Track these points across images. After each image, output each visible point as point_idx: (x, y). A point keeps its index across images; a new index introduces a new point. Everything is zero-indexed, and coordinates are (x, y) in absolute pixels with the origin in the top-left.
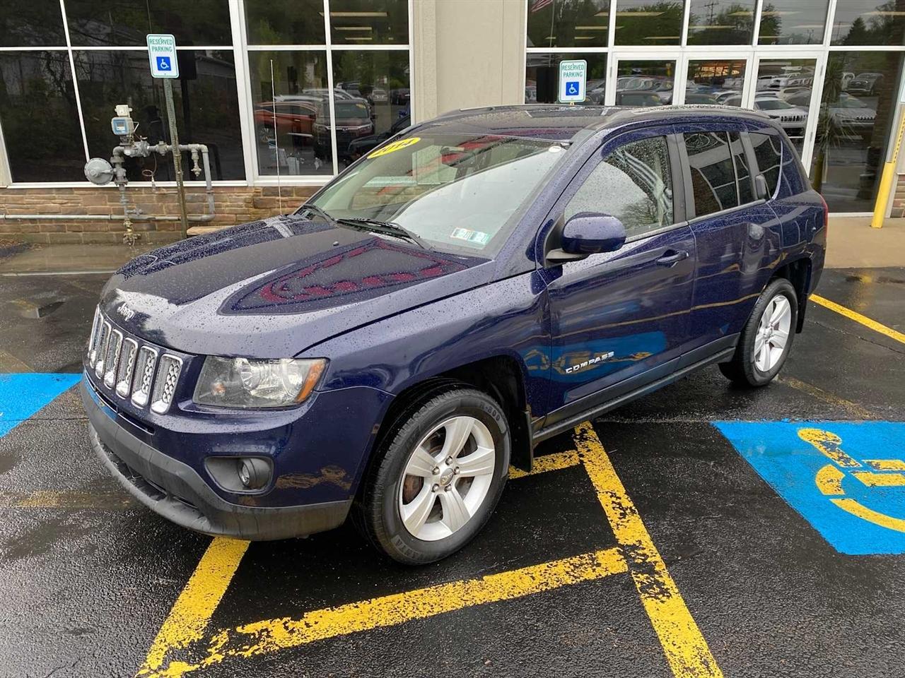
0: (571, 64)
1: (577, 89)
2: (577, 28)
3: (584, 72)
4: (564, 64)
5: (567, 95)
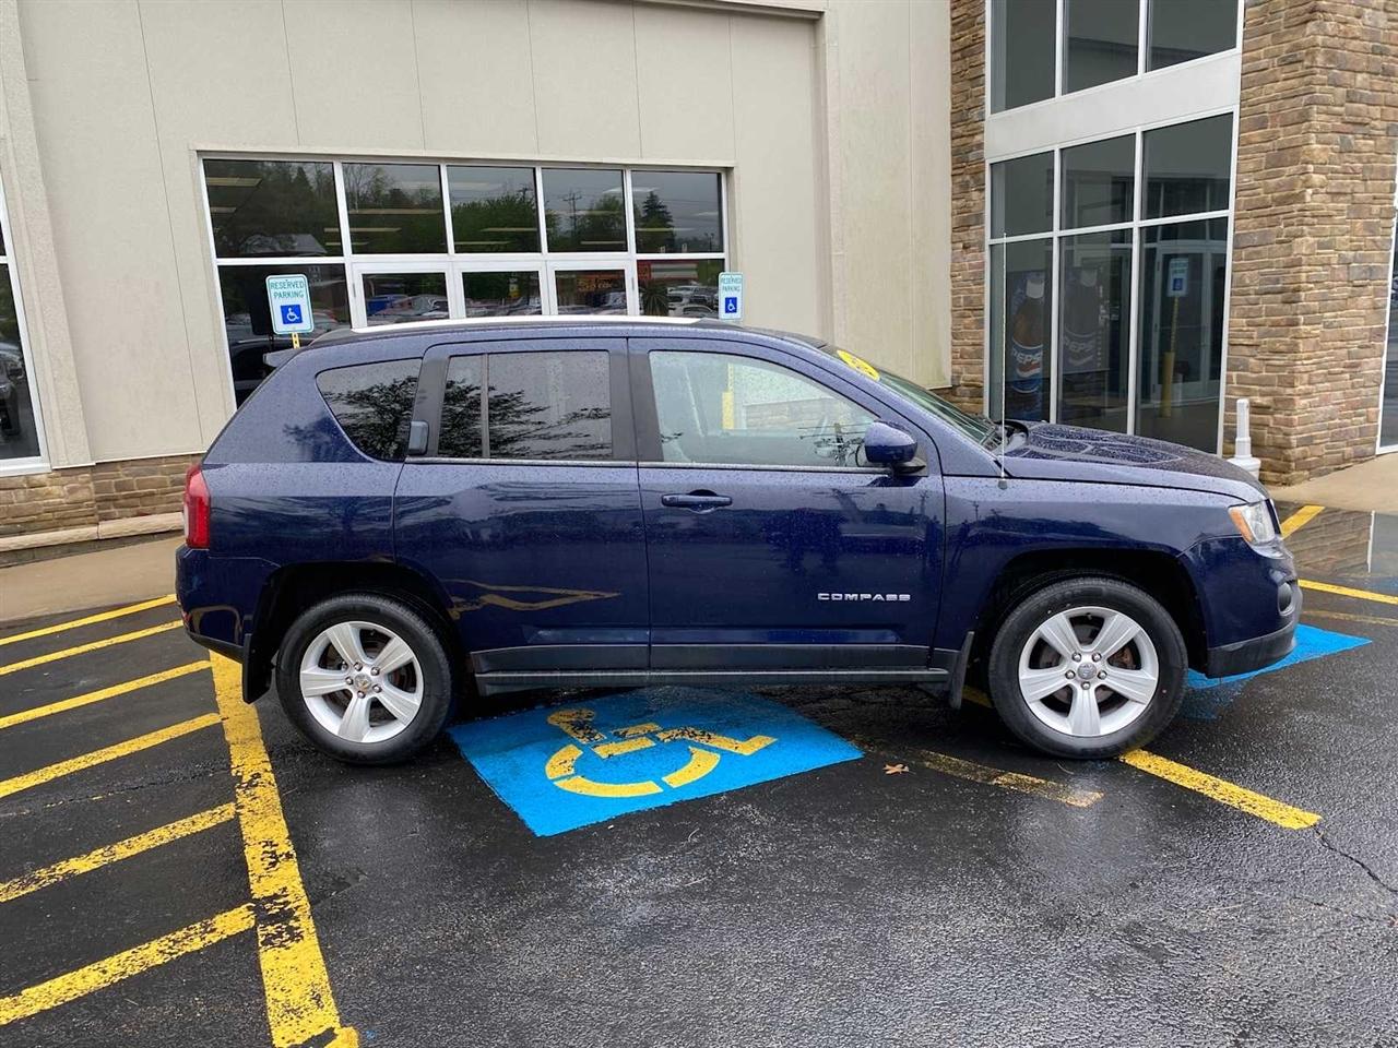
0: (284, 280)
1: (299, 314)
2: (326, 230)
3: (304, 291)
4: (271, 280)
5: (284, 323)
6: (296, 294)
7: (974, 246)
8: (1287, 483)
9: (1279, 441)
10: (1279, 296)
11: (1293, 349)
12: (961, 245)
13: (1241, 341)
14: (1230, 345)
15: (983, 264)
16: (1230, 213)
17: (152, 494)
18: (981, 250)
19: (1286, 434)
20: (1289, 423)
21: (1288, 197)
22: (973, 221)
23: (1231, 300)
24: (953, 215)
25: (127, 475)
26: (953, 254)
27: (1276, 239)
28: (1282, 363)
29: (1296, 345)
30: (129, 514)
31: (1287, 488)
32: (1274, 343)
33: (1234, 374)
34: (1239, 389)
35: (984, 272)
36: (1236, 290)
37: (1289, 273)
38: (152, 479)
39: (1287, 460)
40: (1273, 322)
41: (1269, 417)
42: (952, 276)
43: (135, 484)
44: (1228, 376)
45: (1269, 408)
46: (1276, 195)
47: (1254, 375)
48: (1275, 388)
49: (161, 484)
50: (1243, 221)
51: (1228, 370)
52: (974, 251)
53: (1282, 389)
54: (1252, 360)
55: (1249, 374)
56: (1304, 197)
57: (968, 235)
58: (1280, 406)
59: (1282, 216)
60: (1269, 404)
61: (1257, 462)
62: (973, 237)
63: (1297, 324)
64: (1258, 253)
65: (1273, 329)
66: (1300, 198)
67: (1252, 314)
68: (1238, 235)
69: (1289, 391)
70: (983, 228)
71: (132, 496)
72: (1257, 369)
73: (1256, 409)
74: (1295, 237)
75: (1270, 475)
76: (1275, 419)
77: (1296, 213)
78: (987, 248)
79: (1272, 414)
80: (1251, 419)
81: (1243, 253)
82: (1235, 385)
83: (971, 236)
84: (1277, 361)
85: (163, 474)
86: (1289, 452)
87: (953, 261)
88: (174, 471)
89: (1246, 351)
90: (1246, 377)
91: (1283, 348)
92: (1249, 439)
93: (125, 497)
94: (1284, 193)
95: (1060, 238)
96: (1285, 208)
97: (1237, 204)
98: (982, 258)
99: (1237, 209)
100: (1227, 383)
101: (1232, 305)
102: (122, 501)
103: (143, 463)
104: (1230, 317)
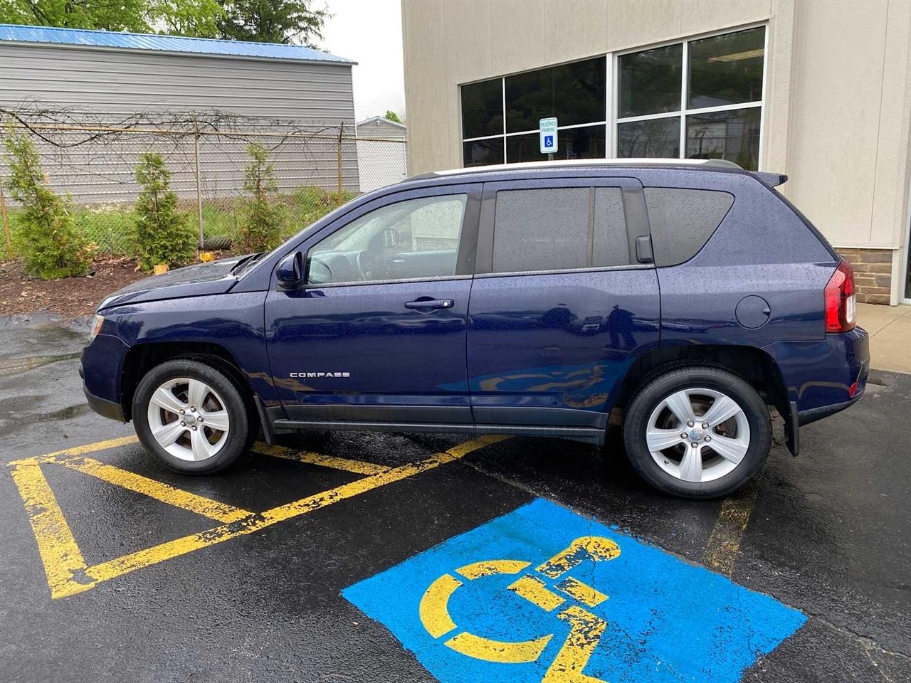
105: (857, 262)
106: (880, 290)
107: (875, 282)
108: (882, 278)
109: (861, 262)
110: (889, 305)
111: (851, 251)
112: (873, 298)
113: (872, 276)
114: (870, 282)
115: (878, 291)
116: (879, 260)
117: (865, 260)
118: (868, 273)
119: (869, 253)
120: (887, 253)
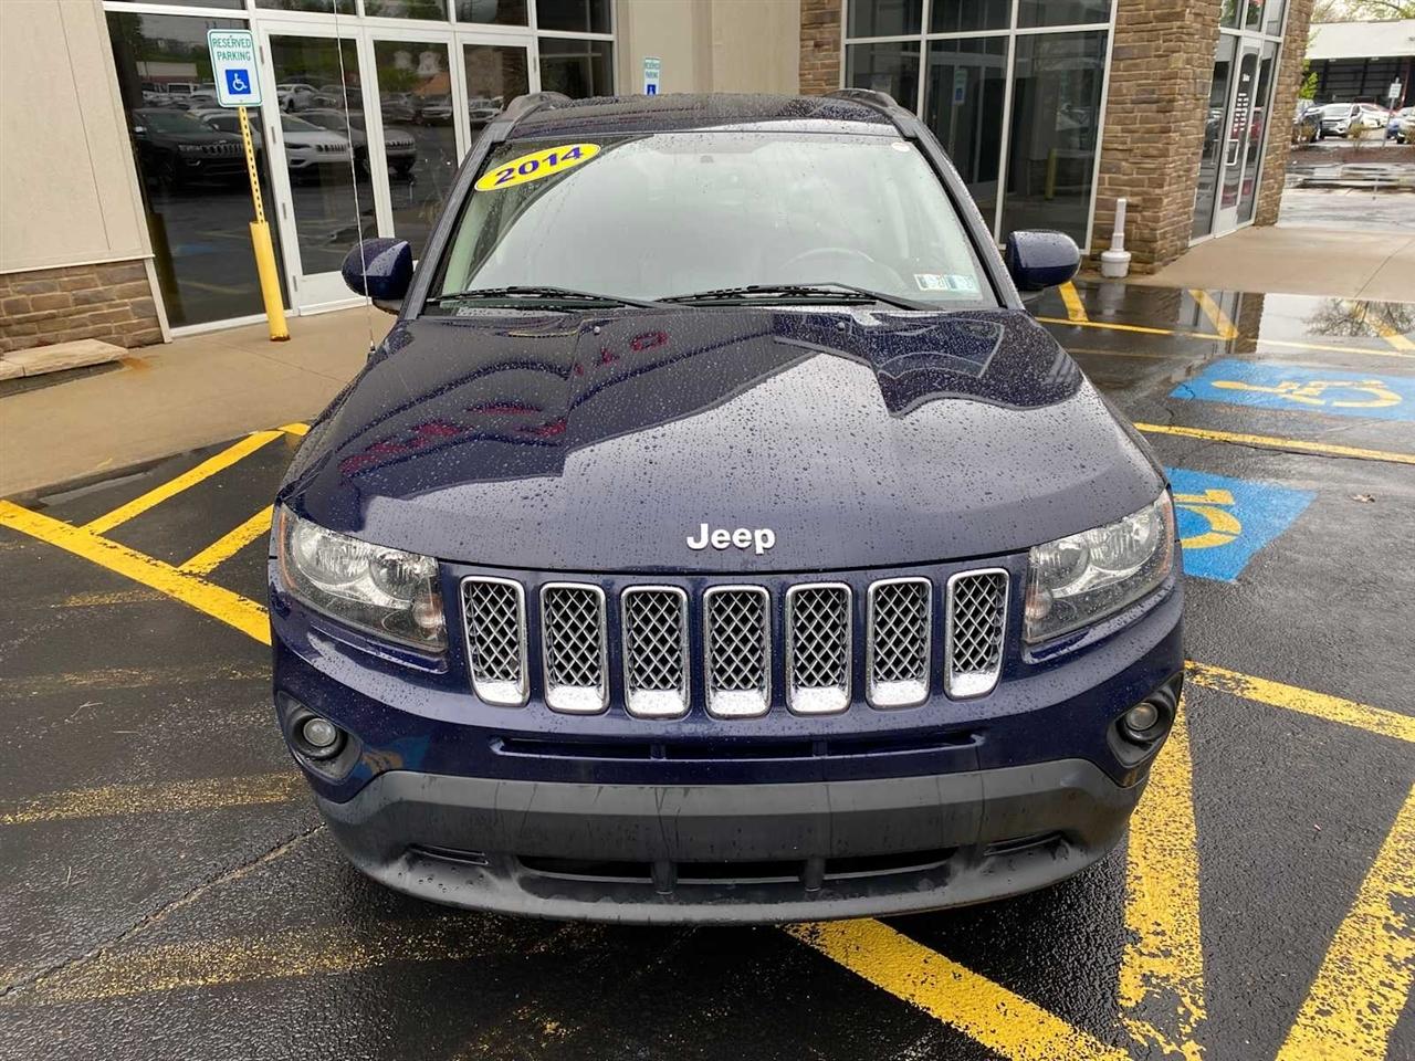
6: (243, 56)
7: (828, 44)
8: (1151, 272)
9: (1146, 236)
10: (1154, 107)
11: (1164, 154)
12: (812, 43)
13: (1115, 146)
14: (1103, 149)
15: (837, 65)
16: (1110, 26)
17: (53, 317)
18: (837, 49)
19: (1151, 229)
20: (1156, 220)
21: (1169, 14)
22: (828, 18)
23: (1107, 108)
24: (802, 11)
25: (19, 292)
26: (802, 52)
27: (1153, 53)
28: (1153, 166)
29: (1167, 150)
30: (28, 343)
31: (1149, 276)
32: (1147, 148)
33: (1107, 176)
34: (1111, 190)
35: (838, 72)
36: (1113, 99)
37: (1165, 85)
38: (50, 297)
39: (1152, 251)
40: (1148, 129)
41: (1138, 214)
42: (801, 75)
43: (30, 304)
44: (1099, 179)
45: (1137, 206)
46: (1158, 12)
47: (1126, 177)
48: (1145, 189)
49: (63, 304)
50: (1123, 35)
51: (1100, 172)
52: (826, 50)
53: (1151, 190)
54: (1124, 163)
55: (1120, 176)
56: (1184, 15)
57: (821, 32)
58: (1149, 204)
59: (1162, 32)
60: (1140, 203)
61: (1128, 255)
62: (827, 35)
63: (1169, 132)
64: (1136, 65)
65: (1147, 135)
66: (1180, 16)
67: (1128, 122)
68: (1119, 48)
69: (1158, 191)
70: (839, 26)
71: (28, 320)
72: (1129, 172)
73: (1130, 208)
74: (1174, 52)
75: (1138, 267)
76: (1143, 217)
77: (1175, 30)
78: (843, 48)
79: (1140, 212)
80: (1126, 217)
81: (1122, 65)
82: (1107, 186)
83: (826, 33)
84: (1149, 164)
85: (64, 289)
86: (1155, 245)
87: (802, 59)
88: (79, 286)
89: (1120, 155)
90: (1118, 179)
91: (1155, 153)
92: (1123, 234)
93: (19, 322)
94: (1166, 11)
95: (928, 41)
96: (1166, 24)
97: (1118, 18)
98: (838, 57)
99: (1117, 23)
100: (1099, 184)
101: (1108, 113)
102: (15, 328)
103: (38, 276)
104: (1105, 124)
105: (96, 286)
106: (143, 323)
107: (131, 314)
108: (142, 305)
109: (103, 285)
110: (163, 342)
111: (86, 271)
112: (137, 338)
113: (125, 305)
114: (125, 315)
115: (140, 326)
116: (127, 277)
117: (109, 281)
118: (118, 301)
119: (111, 269)
120: (136, 266)
